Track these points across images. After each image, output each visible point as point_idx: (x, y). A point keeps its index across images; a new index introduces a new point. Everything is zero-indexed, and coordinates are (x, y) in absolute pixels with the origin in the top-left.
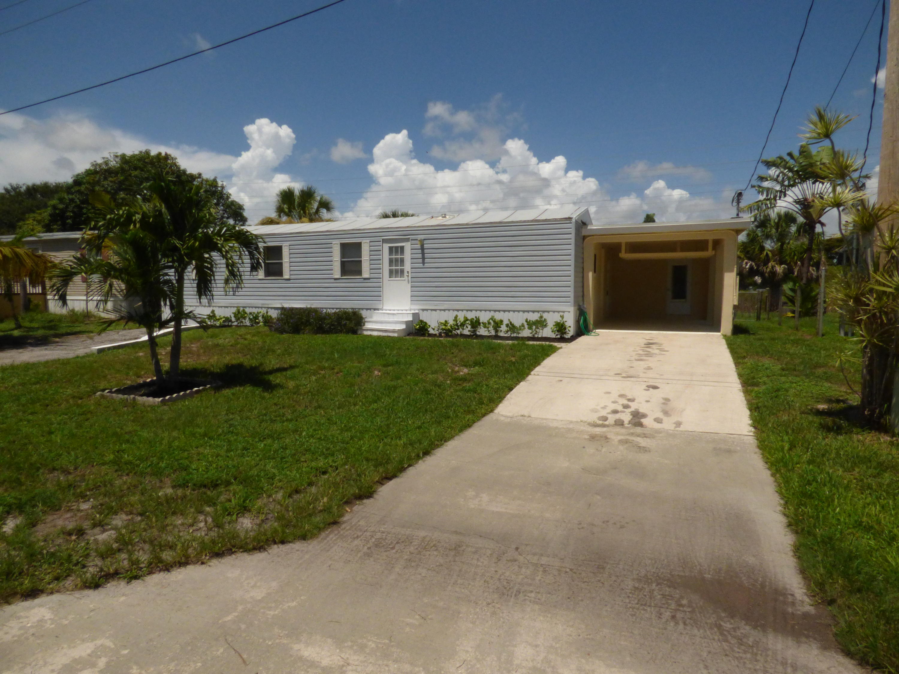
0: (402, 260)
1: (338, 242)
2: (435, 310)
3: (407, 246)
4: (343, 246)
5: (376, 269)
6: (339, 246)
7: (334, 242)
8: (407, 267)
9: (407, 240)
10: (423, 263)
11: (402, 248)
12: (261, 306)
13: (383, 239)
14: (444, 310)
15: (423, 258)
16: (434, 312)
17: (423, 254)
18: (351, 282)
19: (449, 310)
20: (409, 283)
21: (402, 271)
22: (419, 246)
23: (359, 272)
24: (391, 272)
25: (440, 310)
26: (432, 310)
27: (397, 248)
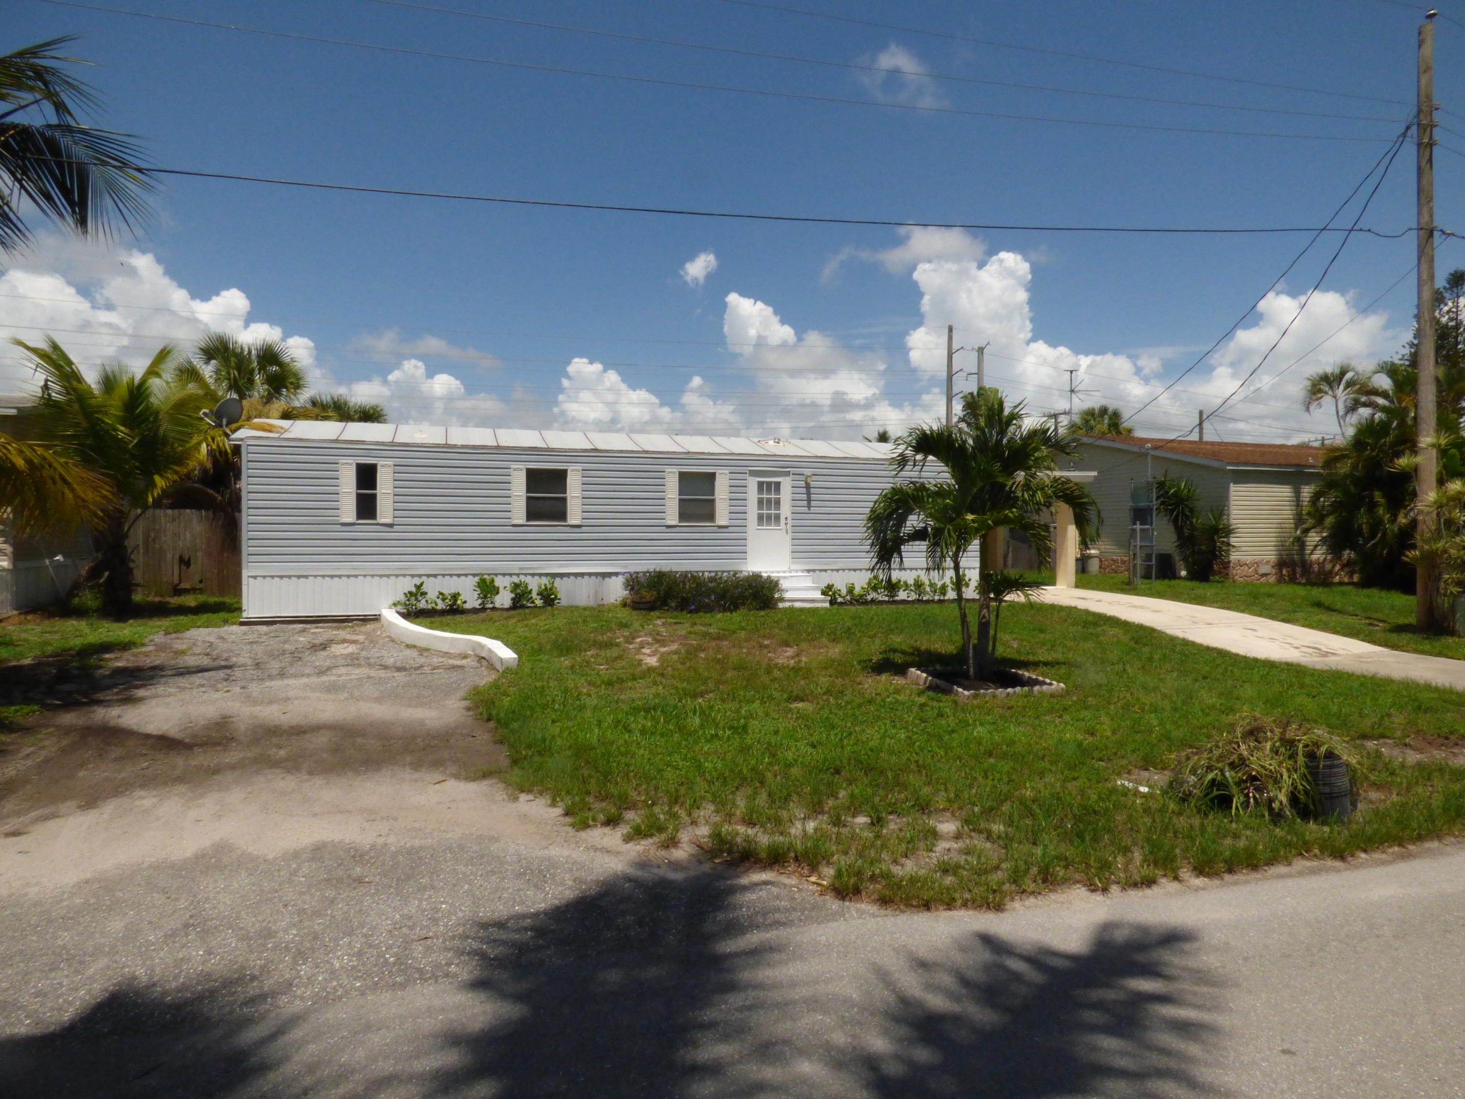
0: (778, 502)
1: (676, 470)
2: (826, 570)
3: (786, 484)
4: (684, 477)
5: (739, 513)
6: (677, 475)
7: (668, 469)
8: (786, 510)
9: (787, 474)
10: (809, 507)
11: (778, 485)
12: (517, 572)
13: (750, 471)
14: (838, 570)
15: (809, 500)
16: (823, 573)
17: (809, 494)
18: (699, 531)
19: (844, 570)
20: (787, 532)
21: (778, 517)
22: (803, 484)
23: (711, 517)
24: (760, 518)
25: (832, 570)
26: (821, 570)
27: (769, 484)
